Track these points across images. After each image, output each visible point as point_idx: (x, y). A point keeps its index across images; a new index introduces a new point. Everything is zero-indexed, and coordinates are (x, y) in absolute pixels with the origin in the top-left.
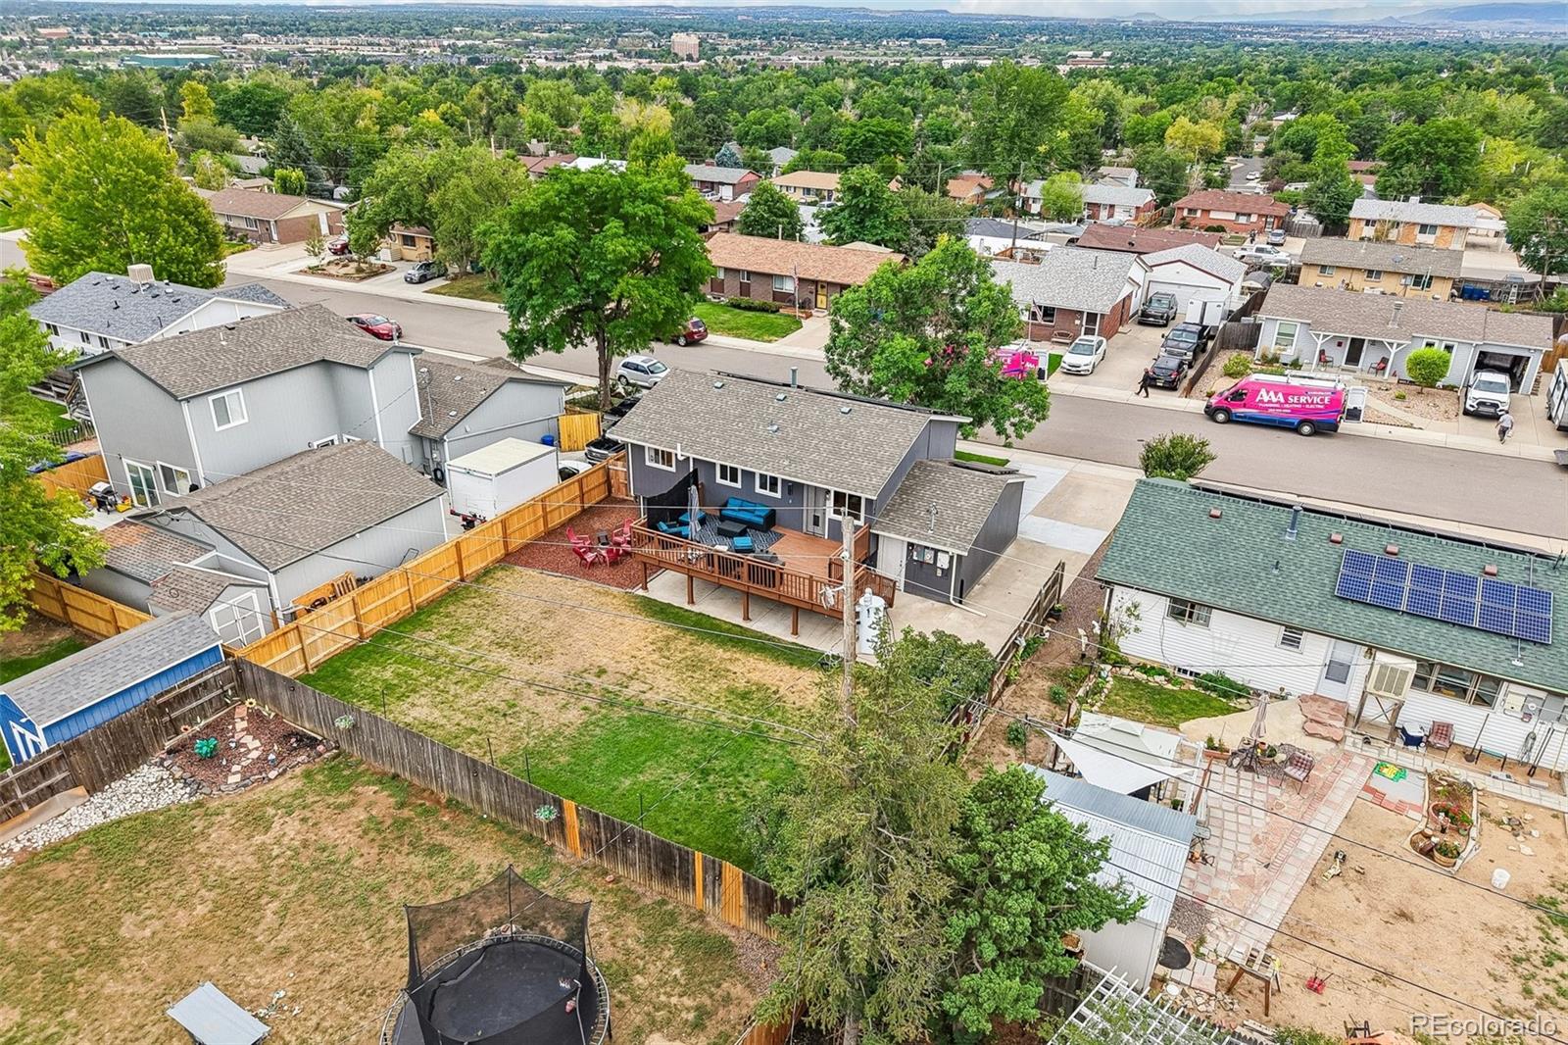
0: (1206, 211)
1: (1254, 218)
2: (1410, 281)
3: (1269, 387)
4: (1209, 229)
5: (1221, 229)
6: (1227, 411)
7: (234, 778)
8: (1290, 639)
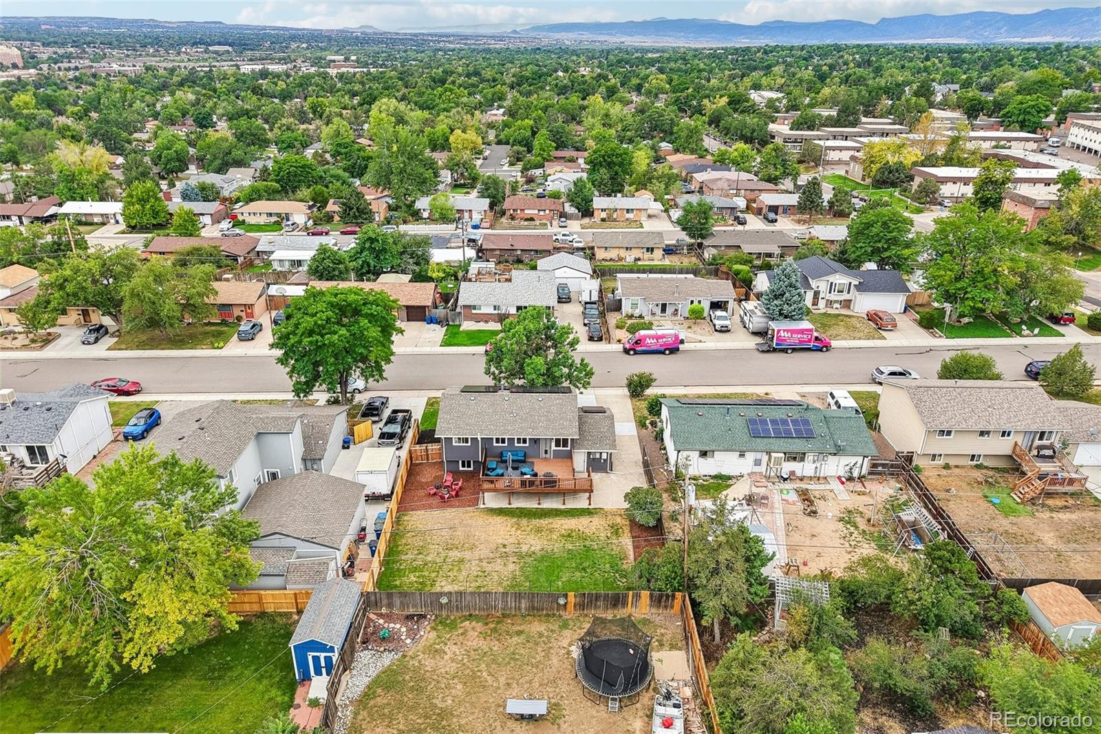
0: (522, 210)
1: (547, 212)
2: (645, 250)
3: (651, 337)
4: (526, 220)
5: (532, 219)
6: (634, 350)
7: (408, 641)
8: (742, 455)
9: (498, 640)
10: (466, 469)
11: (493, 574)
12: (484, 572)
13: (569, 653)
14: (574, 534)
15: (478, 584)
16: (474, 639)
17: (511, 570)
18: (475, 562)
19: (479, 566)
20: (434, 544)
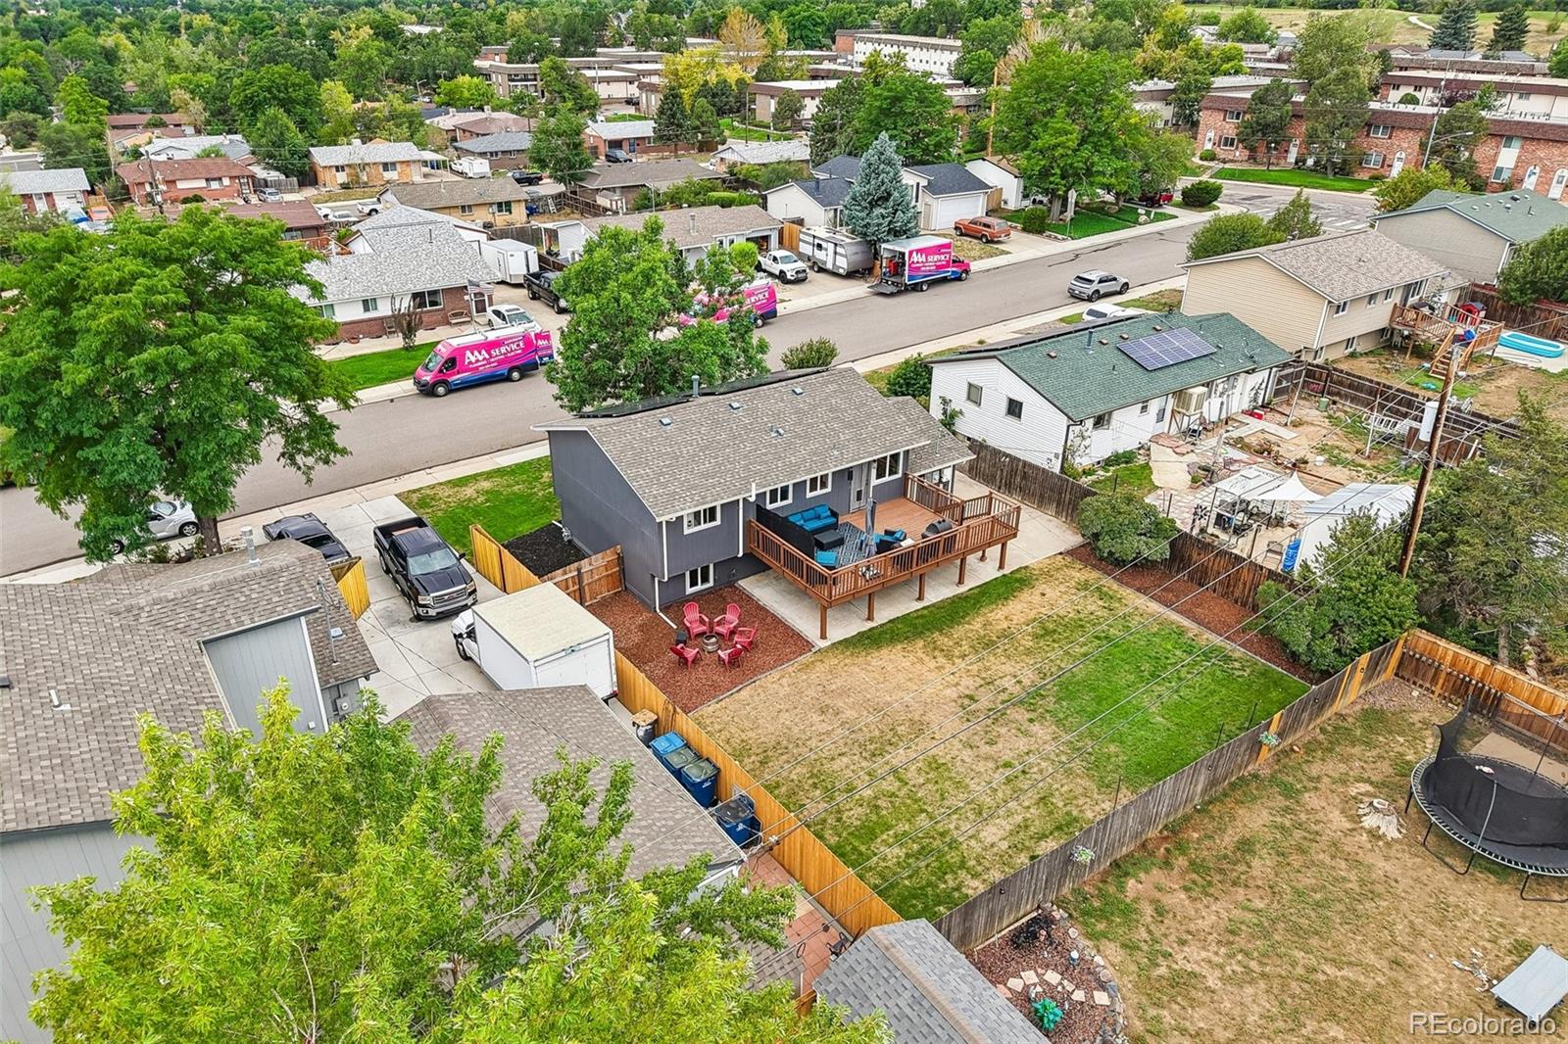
1: (226, 182)
2: (495, 207)
4: (185, 201)
8: (1144, 409)
10: (699, 587)
11: (1032, 759)
12: (1007, 765)
13: (1374, 835)
14: (1051, 626)
16: (1197, 910)
17: (1048, 737)
18: (967, 755)
19: (986, 759)
20: (833, 759)
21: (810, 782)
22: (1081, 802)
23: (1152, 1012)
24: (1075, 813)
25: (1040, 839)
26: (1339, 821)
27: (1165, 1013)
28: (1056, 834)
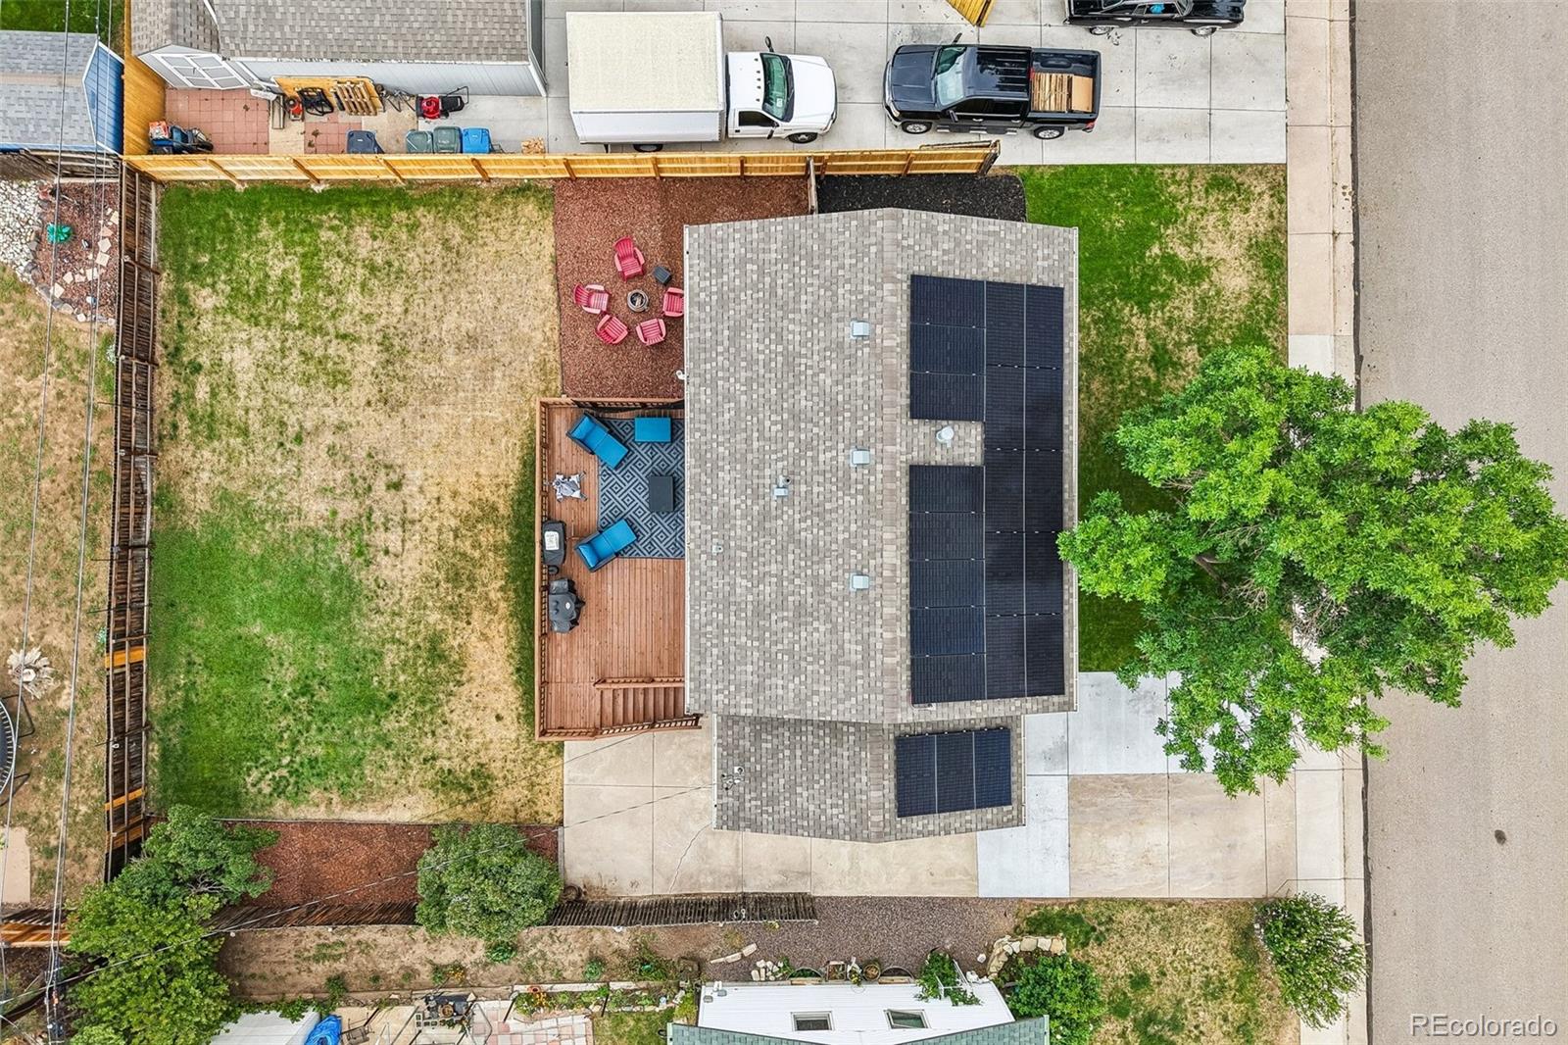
7: (58, 291)
9: (72, 489)
11: (290, 465)
12: (299, 439)
15: (255, 426)
16: (73, 435)
17: (304, 506)
18: (332, 415)
19: (317, 428)
20: (407, 300)
21: (396, 264)
22: (223, 460)
23: (34, 319)
24: (216, 443)
25: (212, 390)
26: (57, 638)
27: (27, 327)
28: (209, 409)
